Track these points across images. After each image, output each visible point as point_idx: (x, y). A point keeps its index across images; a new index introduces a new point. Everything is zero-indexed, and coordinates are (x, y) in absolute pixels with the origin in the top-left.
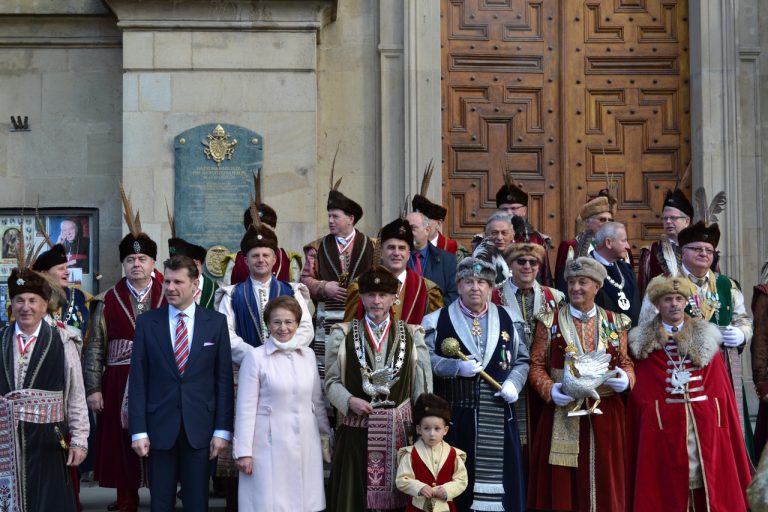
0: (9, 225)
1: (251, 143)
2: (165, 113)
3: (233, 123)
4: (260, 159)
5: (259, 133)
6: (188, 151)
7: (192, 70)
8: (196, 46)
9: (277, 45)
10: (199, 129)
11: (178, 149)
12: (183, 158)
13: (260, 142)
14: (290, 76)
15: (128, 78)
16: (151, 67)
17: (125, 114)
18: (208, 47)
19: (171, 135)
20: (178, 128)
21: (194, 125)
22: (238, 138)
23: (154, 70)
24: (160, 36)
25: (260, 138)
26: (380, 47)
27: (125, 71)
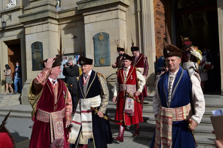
0: (70, 57)
1: (107, 36)
2: (92, 32)
3: (104, 32)
4: (109, 39)
5: (109, 33)
6: (96, 39)
7: (96, 22)
8: (97, 17)
9: (111, 14)
10: (97, 34)
11: (94, 39)
12: (95, 40)
13: (109, 35)
14: (114, 20)
15: (85, 25)
16: (89, 23)
17: (85, 33)
18: (99, 16)
19: (93, 36)
20: (94, 34)
21: (97, 33)
22: (105, 35)
23: (90, 23)
24: (90, 16)
25: (108, 34)
26: (137, 10)
27: (85, 24)
